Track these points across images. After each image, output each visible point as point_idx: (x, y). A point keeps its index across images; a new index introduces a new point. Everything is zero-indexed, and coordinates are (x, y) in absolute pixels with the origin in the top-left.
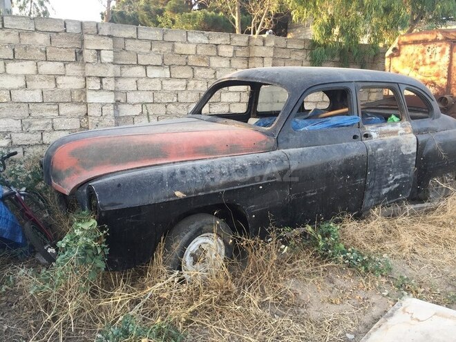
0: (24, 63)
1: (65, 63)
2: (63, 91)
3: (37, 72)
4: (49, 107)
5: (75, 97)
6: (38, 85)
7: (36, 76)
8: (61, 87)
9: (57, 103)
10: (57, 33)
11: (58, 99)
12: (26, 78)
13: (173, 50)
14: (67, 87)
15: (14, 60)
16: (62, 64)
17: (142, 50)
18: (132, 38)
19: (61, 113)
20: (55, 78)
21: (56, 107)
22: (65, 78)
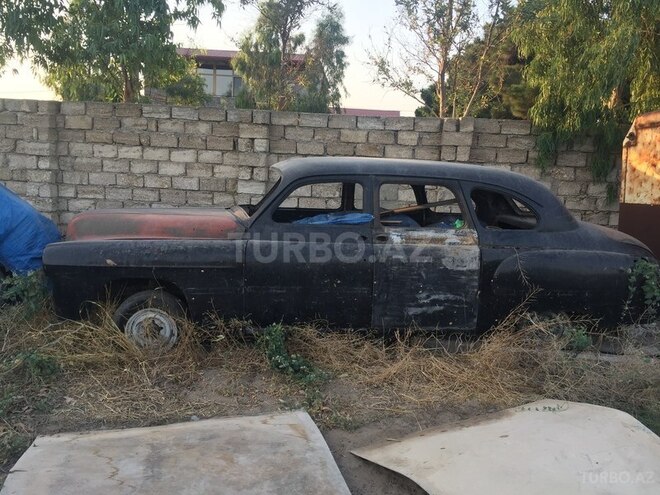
0: (186, 152)
1: (224, 152)
2: (218, 180)
3: (197, 161)
4: (204, 195)
5: (229, 187)
6: (196, 173)
7: (196, 165)
8: (217, 175)
9: (211, 192)
10: (219, 122)
11: (212, 188)
12: (187, 166)
13: (339, 138)
14: (223, 176)
15: (178, 148)
16: (220, 153)
17: (303, 138)
18: (292, 126)
19: (215, 202)
20: (212, 166)
21: (210, 196)
22: (221, 167)
